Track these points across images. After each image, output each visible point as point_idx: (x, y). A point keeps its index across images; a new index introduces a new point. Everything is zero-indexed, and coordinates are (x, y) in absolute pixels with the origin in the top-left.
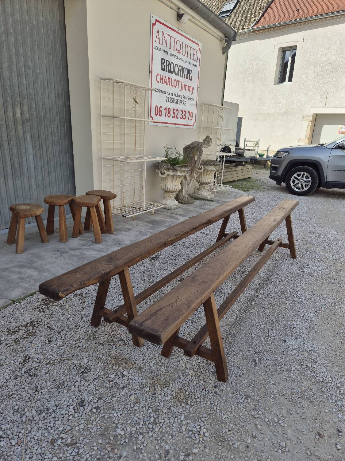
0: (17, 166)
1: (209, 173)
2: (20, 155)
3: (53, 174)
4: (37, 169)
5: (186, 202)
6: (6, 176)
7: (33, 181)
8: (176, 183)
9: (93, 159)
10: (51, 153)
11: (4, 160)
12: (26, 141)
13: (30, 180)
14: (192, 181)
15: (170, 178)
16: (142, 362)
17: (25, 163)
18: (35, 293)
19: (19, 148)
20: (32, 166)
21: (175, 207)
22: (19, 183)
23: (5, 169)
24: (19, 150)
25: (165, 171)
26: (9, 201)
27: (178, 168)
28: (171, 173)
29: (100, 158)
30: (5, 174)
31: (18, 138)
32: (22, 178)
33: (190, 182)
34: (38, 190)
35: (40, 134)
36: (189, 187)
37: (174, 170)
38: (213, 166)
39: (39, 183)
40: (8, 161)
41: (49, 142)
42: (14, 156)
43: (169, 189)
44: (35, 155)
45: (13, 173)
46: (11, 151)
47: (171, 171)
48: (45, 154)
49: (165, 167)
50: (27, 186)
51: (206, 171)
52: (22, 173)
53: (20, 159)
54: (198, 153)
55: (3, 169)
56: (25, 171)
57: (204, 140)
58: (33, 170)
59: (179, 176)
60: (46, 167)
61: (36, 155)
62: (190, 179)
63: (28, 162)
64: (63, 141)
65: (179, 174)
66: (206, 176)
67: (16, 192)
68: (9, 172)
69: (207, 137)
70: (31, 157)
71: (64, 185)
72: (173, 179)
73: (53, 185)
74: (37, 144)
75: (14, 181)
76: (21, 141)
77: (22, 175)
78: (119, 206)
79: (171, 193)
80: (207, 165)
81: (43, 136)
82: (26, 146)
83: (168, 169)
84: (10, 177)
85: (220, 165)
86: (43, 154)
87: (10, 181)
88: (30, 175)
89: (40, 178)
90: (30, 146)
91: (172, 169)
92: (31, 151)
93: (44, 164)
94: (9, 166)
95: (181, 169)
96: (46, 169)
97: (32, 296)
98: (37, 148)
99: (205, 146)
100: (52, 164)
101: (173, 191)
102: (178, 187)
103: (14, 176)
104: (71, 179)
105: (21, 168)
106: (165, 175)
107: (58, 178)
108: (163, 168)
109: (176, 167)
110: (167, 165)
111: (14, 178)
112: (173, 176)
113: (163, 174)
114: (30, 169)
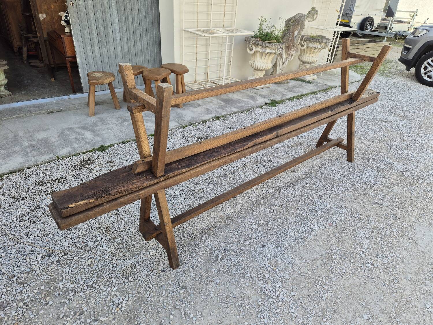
0: (102, 34)
1: (313, 50)
2: (105, 23)
3: (139, 43)
4: (123, 38)
6: (92, 44)
7: (119, 49)
8: (265, 61)
9: (174, 30)
10: (137, 23)
11: (90, 28)
12: (111, 10)
13: (116, 49)
14: (288, 59)
15: (259, 55)
16: (120, 232)
17: (110, 31)
18: (79, 154)
19: (104, 16)
20: (118, 34)
22: (104, 50)
23: (91, 37)
24: (104, 19)
25: (254, 47)
26: (96, 66)
27: (267, 45)
28: (259, 49)
29: (182, 30)
30: (92, 41)
31: (103, 7)
32: (108, 46)
34: (124, 58)
35: (125, 2)
37: (262, 46)
38: (318, 44)
39: (125, 52)
40: (94, 29)
41: (135, 11)
42: (100, 25)
43: (257, 67)
44: (120, 24)
45: (100, 41)
46: (96, 19)
47: (260, 47)
48: (130, 23)
49: (254, 42)
50: (112, 53)
51: (309, 48)
52: (107, 41)
53: (106, 28)
54: (299, 28)
55: (89, 36)
56: (111, 39)
57: (309, 13)
58: (118, 38)
59: (268, 53)
60: (132, 37)
61: (122, 24)
62: (287, 56)
63: (114, 31)
64: (150, 11)
65: (268, 50)
66: (310, 54)
67: (102, 59)
68: (95, 39)
69: (313, 9)
70: (117, 26)
71: (150, 55)
72: (262, 57)
73: (139, 54)
74: (123, 12)
75: (101, 49)
76: (107, 10)
77: (108, 43)
78: (202, 81)
79: (259, 72)
80: (311, 42)
81: (128, 5)
82: (112, 15)
83: (257, 45)
84: (96, 44)
85: (326, 42)
86: (128, 24)
87: (96, 49)
88: (116, 43)
89: (126, 47)
90: (115, 15)
91: (260, 45)
92: (116, 20)
93: (130, 33)
94: (95, 34)
95: (270, 46)
96: (132, 39)
97: (75, 156)
98: (123, 17)
99: (309, 19)
100: (138, 33)
101: (261, 69)
102: (267, 65)
103: (100, 44)
104: (158, 50)
105: (107, 37)
106: (253, 51)
107: (144, 48)
108: (251, 44)
109: (265, 43)
110: (256, 41)
111: (100, 46)
112: (262, 53)
113: (251, 50)
114: (116, 37)
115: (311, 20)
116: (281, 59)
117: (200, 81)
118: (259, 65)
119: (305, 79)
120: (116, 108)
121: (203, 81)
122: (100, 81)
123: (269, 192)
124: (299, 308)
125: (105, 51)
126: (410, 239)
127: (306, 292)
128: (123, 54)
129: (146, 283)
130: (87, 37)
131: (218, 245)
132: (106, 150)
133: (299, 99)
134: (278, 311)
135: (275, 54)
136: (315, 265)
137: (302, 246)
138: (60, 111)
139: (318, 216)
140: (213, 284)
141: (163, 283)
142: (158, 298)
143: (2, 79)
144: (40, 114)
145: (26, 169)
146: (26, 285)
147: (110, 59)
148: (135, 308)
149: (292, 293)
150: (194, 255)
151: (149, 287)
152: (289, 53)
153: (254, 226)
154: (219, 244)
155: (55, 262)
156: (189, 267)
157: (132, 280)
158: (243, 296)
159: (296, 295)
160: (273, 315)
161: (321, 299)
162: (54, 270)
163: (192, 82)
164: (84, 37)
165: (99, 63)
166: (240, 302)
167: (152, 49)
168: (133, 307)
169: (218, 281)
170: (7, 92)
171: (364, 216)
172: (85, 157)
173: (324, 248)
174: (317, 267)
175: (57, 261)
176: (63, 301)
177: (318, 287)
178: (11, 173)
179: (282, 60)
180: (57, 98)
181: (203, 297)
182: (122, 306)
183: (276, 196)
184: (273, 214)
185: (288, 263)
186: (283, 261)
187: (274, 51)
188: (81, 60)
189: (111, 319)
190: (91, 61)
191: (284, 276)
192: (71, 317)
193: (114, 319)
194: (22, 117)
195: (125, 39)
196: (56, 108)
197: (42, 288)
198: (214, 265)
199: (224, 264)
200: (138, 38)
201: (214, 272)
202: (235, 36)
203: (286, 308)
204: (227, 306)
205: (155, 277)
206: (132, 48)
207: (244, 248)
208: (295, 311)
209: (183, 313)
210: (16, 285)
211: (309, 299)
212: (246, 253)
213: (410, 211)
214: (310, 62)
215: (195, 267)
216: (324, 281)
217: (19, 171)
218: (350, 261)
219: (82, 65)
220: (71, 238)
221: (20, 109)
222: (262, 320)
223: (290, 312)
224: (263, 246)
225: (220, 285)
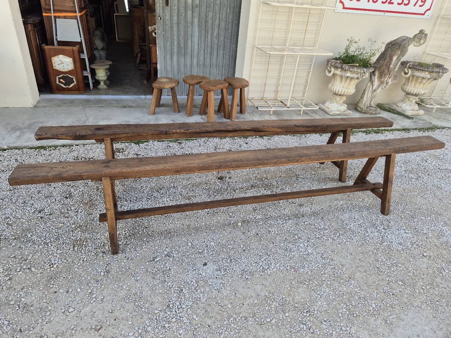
0: (182, 46)
1: (420, 80)
2: (186, 37)
3: (215, 56)
4: (200, 50)
5: (364, 111)
6: (172, 53)
7: (195, 61)
8: (346, 85)
9: (247, 46)
10: (216, 38)
11: (172, 39)
12: (193, 25)
13: (192, 60)
14: (380, 87)
15: (338, 78)
17: (190, 43)
19: (186, 30)
21: (338, 112)
22: (182, 60)
23: (172, 48)
24: (186, 33)
25: (333, 69)
27: (347, 68)
28: (338, 72)
29: (254, 46)
31: (186, 22)
32: (186, 57)
34: (199, 69)
35: (207, 19)
37: (342, 68)
38: (427, 73)
39: (201, 63)
40: (175, 41)
41: (215, 27)
42: (181, 37)
43: (334, 91)
44: (200, 38)
45: (179, 51)
46: (179, 32)
47: (340, 70)
48: (209, 38)
49: (333, 64)
50: (189, 63)
51: (415, 78)
52: (186, 53)
53: (186, 40)
54: (400, 52)
55: (170, 47)
56: (189, 51)
57: (415, 36)
58: (196, 51)
59: (348, 77)
60: (209, 50)
61: (201, 38)
63: (193, 43)
64: (230, 27)
65: (349, 74)
66: (415, 85)
67: (179, 68)
68: (175, 50)
69: (421, 32)
70: (196, 39)
71: (225, 68)
72: (342, 81)
73: (214, 66)
74: (203, 27)
75: (179, 58)
76: (189, 25)
77: (186, 54)
78: (270, 98)
79: (338, 96)
80: (418, 70)
81: (210, 21)
82: (193, 29)
83: (336, 68)
84: (175, 54)
85: (439, 72)
86: (207, 38)
87: (175, 58)
88: (194, 55)
89: (202, 59)
90: (196, 29)
91: (340, 68)
92: (196, 34)
93: (207, 47)
94: (176, 45)
95: (351, 69)
96: (209, 52)
98: (203, 32)
99: (415, 43)
100: (215, 47)
101: (342, 93)
102: (346, 90)
103: (179, 54)
104: (233, 64)
105: (186, 47)
106: (332, 73)
107: (219, 61)
108: (330, 65)
109: (346, 66)
110: (336, 63)
111: (179, 56)
112: (341, 77)
113: (330, 72)
114: (194, 49)
115: (418, 44)
116: (371, 86)
117: (268, 98)
118: (338, 89)
119: (404, 113)
120: (175, 112)
121: (272, 98)
122: (161, 85)
123: (255, 218)
124: (190, 332)
125: (183, 61)
126: (388, 322)
127: (209, 322)
128: (199, 65)
129: (84, 257)
130: (169, 47)
131: (164, 248)
132: (140, 144)
133: (378, 133)
134: (167, 325)
135: (357, 78)
136: (242, 301)
137: (245, 279)
138: (131, 107)
139: (289, 257)
140: (133, 279)
141: (95, 262)
142: (83, 271)
143: (103, 76)
144: (116, 107)
145: (74, 145)
146: (10, 227)
147: (186, 69)
148: (61, 272)
149: (195, 317)
150: (138, 249)
151: (83, 260)
152: (383, 79)
153: (212, 243)
154: (167, 247)
155: (39, 218)
156: (126, 257)
157: (76, 250)
158: (149, 299)
159: (197, 319)
160: (160, 328)
161: (218, 334)
162: (35, 222)
163: (259, 99)
164: (166, 47)
165: (176, 70)
166: (142, 303)
167: (227, 62)
168: (60, 270)
169: (138, 278)
170: (105, 87)
171: (346, 275)
172: (121, 146)
173: (267, 290)
174: (243, 304)
175: (41, 218)
176: (22, 246)
177: (225, 323)
178: (63, 146)
179: (373, 87)
180: (136, 96)
181: (116, 286)
182: (53, 267)
183: (260, 224)
184: (241, 239)
185: (216, 288)
186: (212, 285)
187: (356, 76)
188: (161, 66)
189: (39, 272)
190: (169, 68)
191: (201, 298)
192: (17, 260)
193: (41, 273)
194: (102, 107)
195: (202, 52)
196: (130, 104)
197: (18, 232)
198: (148, 263)
199: (156, 266)
200: (215, 52)
201: (141, 269)
202: (316, 55)
203: (177, 326)
204: (127, 301)
205: (94, 254)
206: (208, 61)
207: (186, 259)
208: (183, 334)
209: (90, 291)
210: (5, 224)
211: (207, 329)
212: (184, 264)
213: (417, 291)
214: (414, 93)
215: (130, 259)
216: (237, 320)
217: (69, 146)
218: (285, 313)
219: (161, 71)
220: (63, 204)
221: (105, 101)
222: (146, 326)
223: (178, 332)
224: (205, 264)
225: (138, 282)
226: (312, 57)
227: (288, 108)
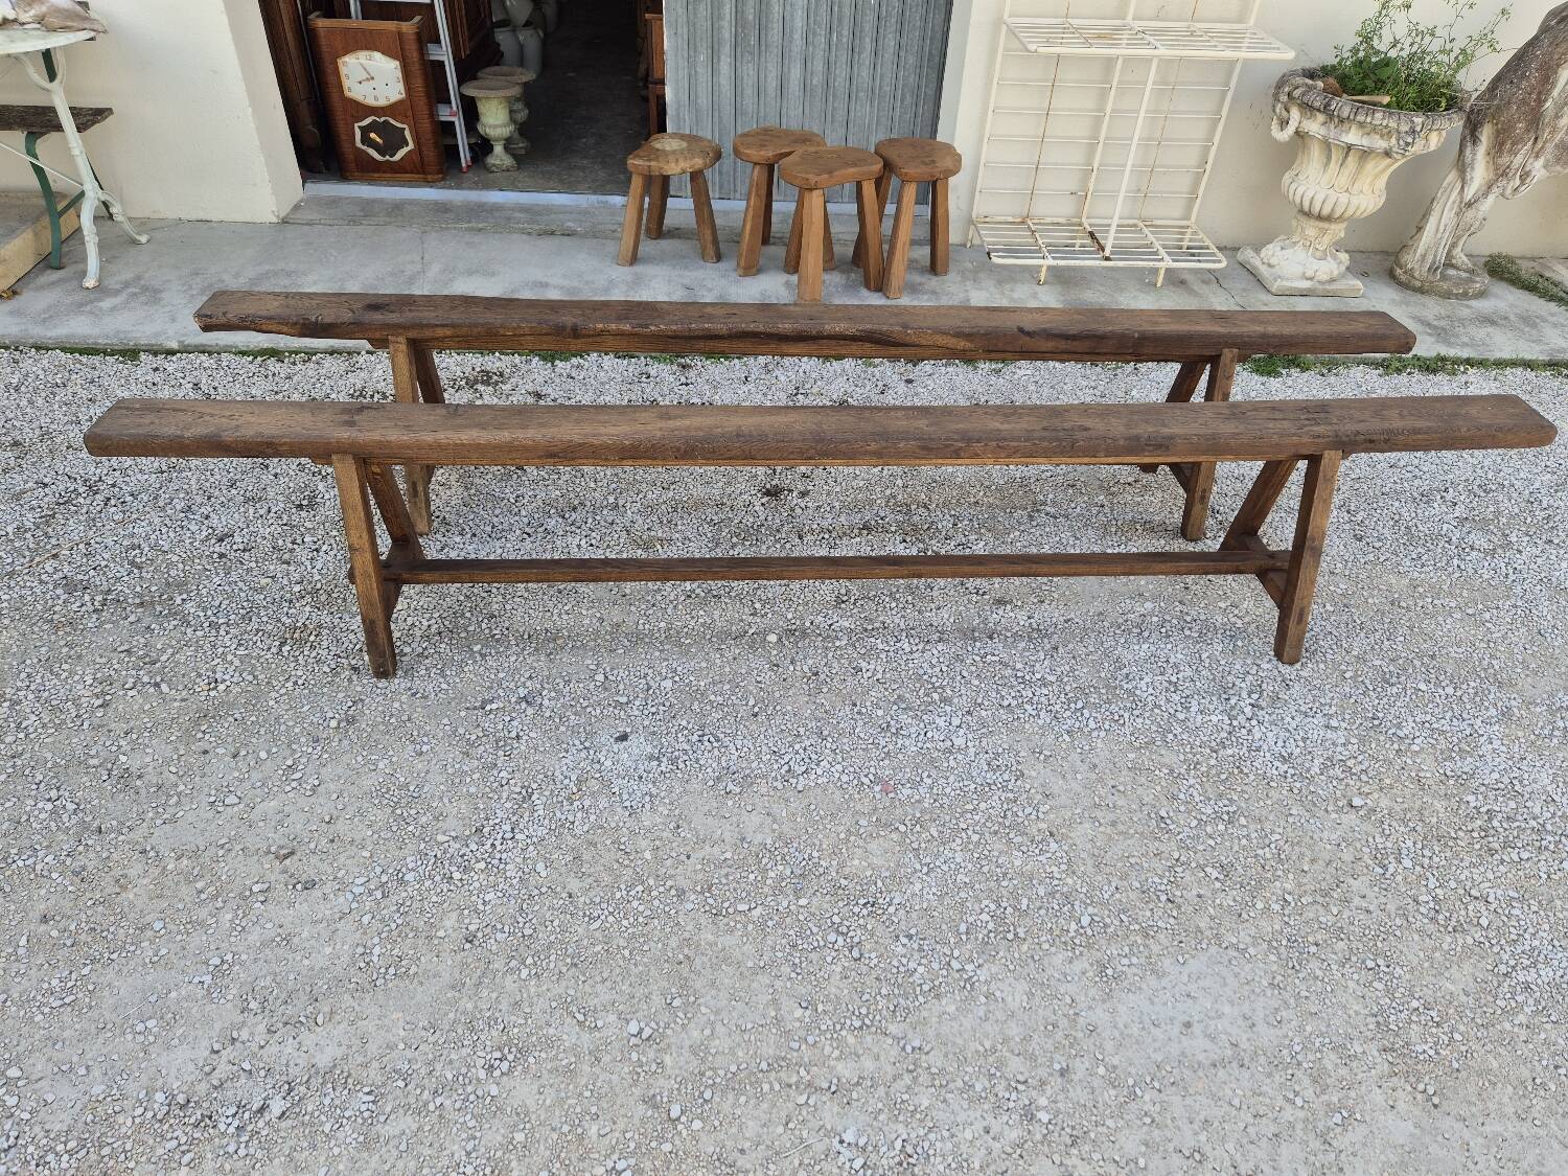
0: (751, 17)
3: (866, 56)
4: (815, 34)
6: (716, 47)
7: (795, 73)
8: (1343, 179)
9: (972, 21)
13: (785, 70)
14: (1495, 189)
15: (1316, 152)
17: (777, 11)
20: (799, 23)
21: (1306, 284)
22: (749, 71)
23: (716, 25)
25: (1295, 113)
27: (1346, 112)
28: (1315, 126)
30: (715, 39)
32: (763, 59)
33: (1486, 195)
34: (807, 104)
36: (1470, 214)
39: (814, 82)
43: (1298, 200)
45: (739, 39)
47: (1321, 117)
49: (1297, 93)
50: (772, 84)
52: (763, 42)
55: (709, 23)
56: (775, 35)
58: (798, 35)
59: (1349, 147)
60: (845, 32)
62: (1491, 176)
65: (1353, 137)
67: (739, 99)
68: (727, 34)
71: (902, 101)
72: (1329, 158)
73: (861, 94)
75: (739, 65)
77: (763, 48)
78: (1056, 220)
79: (1312, 222)
83: (1308, 108)
84: (727, 49)
87: (726, 64)
88: (790, 51)
89: (818, 66)
91: (1319, 110)
93: (840, 20)
94: (728, 15)
95: (1360, 118)
96: (845, 40)
100: (869, 21)
101: (1326, 211)
102: (1344, 198)
103: (739, 50)
104: (933, 85)
105: (762, 29)
106: (1291, 129)
107: (882, 76)
108: (1284, 98)
109: (1343, 105)
110: (1310, 88)
111: (739, 54)
112: (1327, 145)
113: (1284, 123)
114: (792, 32)
116: (1458, 185)
117: (1045, 221)
118: (1309, 194)
120: (703, 257)
121: (1063, 221)
122: (653, 163)
123: (831, 625)
124: (513, 902)
125: (751, 73)
126: (1110, 972)
127: (574, 885)
128: (808, 89)
129: (300, 673)
130: (703, 24)
131: (522, 679)
132: (557, 362)
134: (457, 876)
135: (1387, 154)
136: (688, 848)
137: (723, 792)
138: (570, 234)
139: (886, 750)
140: (411, 747)
141: (325, 690)
142: (287, 710)
143: (499, 122)
144: (523, 232)
145: (363, 353)
146: (136, 571)
147: (762, 102)
148: (232, 705)
149: (540, 867)
150: (448, 673)
151: (296, 683)
152: (1505, 160)
153: (668, 684)
154: (530, 678)
155: (215, 556)
156: (410, 689)
157: (286, 654)
158: (434, 805)
159: (543, 874)
160: (438, 878)
161: (587, 919)
162: (201, 567)
163: (1010, 219)
164: (694, 24)
166: (413, 812)
167: (911, 80)
168: (232, 699)
169: (425, 748)
170: (508, 161)
171: (1043, 826)
172: (498, 364)
173: (774, 831)
174: (688, 857)
175: (222, 556)
176: (152, 627)
177: (618, 895)
178: (331, 354)
180: (593, 198)
181: (360, 758)
182: (215, 688)
183: (838, 644)
184: (760, 682)
185: (627, 804)
186: (620, 795)
187: (1381, 144)
188: (676, 94)
189: (178, 697)
190: (704, 101)
191: (577, 823)
192: (133, 659)
193: (183, 700)
194: (480, 230)
195: (821, 40)
196: (570, 224)
197: (153, 589)
198: (463, 714)
199: (482, 725)
200: (868, 40)
201: (441, 727)
203: (485, 882)
204: (376, 802)
205: (328, 670)
206: (841, 73)
207: (573, 717)
208: (493, 902)
209: (289, 762)
211: (561, 902)
212: (563, 729)
213: (1260, 905)
215: (419, 695)
216: (654, 893)
217: (349, 353)
218: (798, 898)
219: (677, 110)
220: (285, 525)
221: (496, 208)
222: (404, 870)
223: (481, 896)
224: (624, 738)
225: (422, 758)
226: (1232, 63)
227: (1107, 259)
